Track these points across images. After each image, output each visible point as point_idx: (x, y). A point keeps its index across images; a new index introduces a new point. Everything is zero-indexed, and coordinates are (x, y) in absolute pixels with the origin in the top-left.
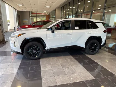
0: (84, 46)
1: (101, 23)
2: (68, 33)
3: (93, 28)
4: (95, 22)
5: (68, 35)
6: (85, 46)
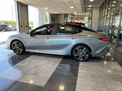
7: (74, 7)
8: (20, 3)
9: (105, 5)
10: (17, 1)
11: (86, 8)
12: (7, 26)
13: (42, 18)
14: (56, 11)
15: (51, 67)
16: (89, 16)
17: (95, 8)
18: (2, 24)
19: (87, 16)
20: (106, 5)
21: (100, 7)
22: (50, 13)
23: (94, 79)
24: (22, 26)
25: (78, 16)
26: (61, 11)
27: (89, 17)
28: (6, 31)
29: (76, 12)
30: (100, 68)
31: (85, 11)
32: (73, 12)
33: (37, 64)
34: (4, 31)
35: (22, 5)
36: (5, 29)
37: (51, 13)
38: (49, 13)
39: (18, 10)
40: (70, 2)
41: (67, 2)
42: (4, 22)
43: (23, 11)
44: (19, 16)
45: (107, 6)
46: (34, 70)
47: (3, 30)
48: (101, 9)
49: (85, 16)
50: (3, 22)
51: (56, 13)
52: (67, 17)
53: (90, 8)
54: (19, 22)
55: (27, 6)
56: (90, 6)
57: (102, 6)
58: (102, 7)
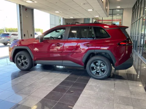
7: (93, 10)
8: (23, 6)
9: (137, 5)
10: (19, 5)
11: (113, 9)
13: (55, 25)
14: (71, 15)
16: (121, 20)
19: (117, 20)
21: (133, 8)
24: (25, 35)
25: (102, 21)
26: (77, 15)
29: (98, 16)
30: (113, 89)
31: (112, 14)
35: (26, 9)
37: (66, 18)
38: (63, 18)
40: (85, 4)
41: (82, 4)
43: (27, 16)
48: (134, 11)
51: (72, 18)
53: (119, 9)
55: (32, 10)
56: (119, 7)
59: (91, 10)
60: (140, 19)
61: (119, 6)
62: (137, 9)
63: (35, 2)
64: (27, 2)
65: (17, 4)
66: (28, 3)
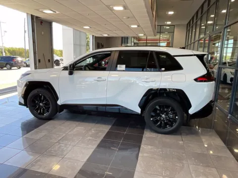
0: (138, 110)
1: (195, 57)
2: (99, 78)
3: (164, 69)
4: (172, 54)
5: (98, 81)
6: (140, 110)
7: (138, 26)
8: (37, 17)
9: (195, 21)
10: (32, 15)
11: (161, 26)
12: (12, 59)
13: (80, 45)
14: (106, 32)
15: (90, 140)
16: (169, 40)
17: (178, 26)
18: (4, 55)
19: (163, 40)
20: (197, 22)
21: (187, 24)
22: (95, 35)
23: (168, 163)
24: (39, 61)
25: (147, 40)
26: (115, 32)
27: (168, 43)
28: (10, 69)
29: (143, 35)
30: (180, 142)
31: (160, 33)
32: (137, 35)
33: (64, 135)
34: (8, 69)
35: (41, 23)
36: (9, 64)
37: (97, 36)
38: (93, 36)
39: (33, 31)
40: (129, 18)
41: (124, 18)
42: (9, 51)
43: (43, 33)
44: (34, 42)
45: (199, 23)
46: (57, 147)
47: (6, 67)
48: (188, 28)
49: (160, 40)
50: (6, 52)
51: (106, 35)
52: (127, 43)
53: (168, 25)
54: (35, 53)
55: (50, 24)
56: (169, 23)
57: (190, 22)
58: (190, 25)
59: (136, 26)
60: (194, 43)
61: (169, 21)
62: (191, 29)
63: (57, 12)
64: (44, 11)
65: (27, 14)
66: (47, 13)
